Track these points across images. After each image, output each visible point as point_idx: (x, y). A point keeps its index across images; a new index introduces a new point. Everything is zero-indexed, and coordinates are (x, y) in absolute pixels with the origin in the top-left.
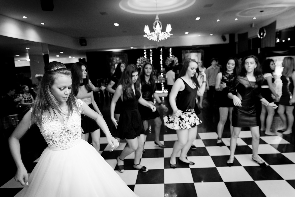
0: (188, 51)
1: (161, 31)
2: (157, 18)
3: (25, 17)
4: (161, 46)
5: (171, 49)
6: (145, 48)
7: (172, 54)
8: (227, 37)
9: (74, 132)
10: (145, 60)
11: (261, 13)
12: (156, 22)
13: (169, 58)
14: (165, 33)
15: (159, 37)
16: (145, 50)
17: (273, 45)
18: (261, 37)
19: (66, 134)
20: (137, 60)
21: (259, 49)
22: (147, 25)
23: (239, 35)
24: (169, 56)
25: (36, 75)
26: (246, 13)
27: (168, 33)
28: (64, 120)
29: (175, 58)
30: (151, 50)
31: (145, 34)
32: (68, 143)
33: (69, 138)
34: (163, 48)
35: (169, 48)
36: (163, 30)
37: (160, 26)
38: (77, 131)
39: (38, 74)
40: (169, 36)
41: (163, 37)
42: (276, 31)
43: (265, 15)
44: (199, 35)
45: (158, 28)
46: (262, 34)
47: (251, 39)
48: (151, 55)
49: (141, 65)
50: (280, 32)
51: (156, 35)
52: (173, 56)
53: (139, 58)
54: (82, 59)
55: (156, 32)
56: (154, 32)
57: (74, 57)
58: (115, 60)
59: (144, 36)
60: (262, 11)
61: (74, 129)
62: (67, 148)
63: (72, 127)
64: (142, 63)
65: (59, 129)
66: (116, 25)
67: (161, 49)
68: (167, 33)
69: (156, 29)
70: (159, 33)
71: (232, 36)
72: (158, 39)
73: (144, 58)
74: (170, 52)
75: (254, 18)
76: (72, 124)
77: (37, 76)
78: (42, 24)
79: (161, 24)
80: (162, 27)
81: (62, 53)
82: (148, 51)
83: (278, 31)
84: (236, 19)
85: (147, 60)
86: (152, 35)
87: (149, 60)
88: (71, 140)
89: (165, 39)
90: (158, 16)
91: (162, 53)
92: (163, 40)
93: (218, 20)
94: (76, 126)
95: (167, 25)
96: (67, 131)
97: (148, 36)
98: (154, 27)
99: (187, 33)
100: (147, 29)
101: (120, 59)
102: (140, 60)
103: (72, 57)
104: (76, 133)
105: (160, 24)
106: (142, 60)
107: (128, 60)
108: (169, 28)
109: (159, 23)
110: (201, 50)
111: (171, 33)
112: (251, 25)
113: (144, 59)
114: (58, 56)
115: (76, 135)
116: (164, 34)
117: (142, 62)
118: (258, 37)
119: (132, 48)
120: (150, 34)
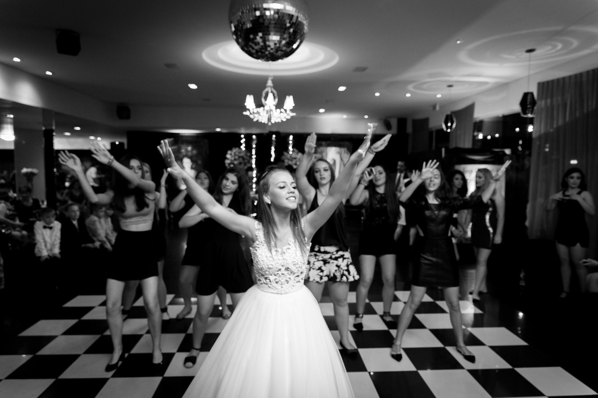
0: (323, 143)
1: (275, 108)
2: (270, 83)
3: (16, 60)
4: (274, 130)
5: (291, 137)
6: (243, 131)
7: (293, 147)
8: (394, 123)
9: (296, 271)
10: (242, 154)
11: (449, 88)
12: (267, 90)
13: (288, 153)
14: (282, 110)
15: (271, 117)
16: (242, 136)
17: (468, 144)
18: (447, 129)
19: (286, 273)
20: (226, 153)
21: (443, 150)
22: (250, 94)
23: (415, 122)
24: (287, 150)
25: (22, 169)
26: (425, 86)
27: (288, 112)
28: (284, 253)
29: (297, 153)
30: (254, 137)
31: (246, 109)
32: (286, 286)
33: (288, 280)
34: (277, 133)
35: (288, 135)
36: (280, 105)
37: (275, 98)
38: (301, 270)
39: (27, 167)
40: (289, 117)
41: (279, 117)
42: (474, 121)
43: (456, 92)
44: (345, 116)
45: (270, 102)
46: (449, 124)
47: (434, 130)
48: (254, 146)
49: (233, 164)
50: (481, 122)
51: (265, 112)
52: (295, 150)
53: (231, 149)
54: (117, 143)
55: (267, 108)
56: (262, 108)
57: (99, 139)
58: (183, 151)
59: (245, 113)
60: (450, 86)
61: (297, 268)
62: (283, 292)
63: (294, 265)
64: (235, 160)
65: (278, 265)
66: (193, 86)
67: (274, 136)
68: (286, 110)
69: (266, 102)
70: (271, 110)
71: (402, 122)
72: (269, 119)
73: (239, 151)
74: (291, 142)
75: (439, 96)
76: (294, 260)
77: (25, 170)
78: (49, 73)
79: (276, 95)
80: (277, 100)
81: (78, 128)
82: (248, 137)
83: (478, 120)
84: (408, 95)
85: (246, 155)
86: (258, 113)
87: (249, 154)
88: (291, 282)
89: (282, 121)
90: (272, 80)
91: (274, 143)
92: (278, 122)
93: (377, 94)
94: (300, 263)
95: (287, 97)
96: (287, 269)
97: (251, 114)
98: (263, 100)
99: (322, 111)
100: (250, 102)
101: (193, 149)
102: (233, 154)
103: (96, 137)
104: (299, 274)
105: (274, 95)
106: (237, 153)
107: (208, 152)
108: (289, 102)
109: (272, 92)
110: (347, 143)
111: (292, 112)
112: (434, 107)
113: (240, 153)
114: (68, 134)
115: (298, 276)
116: (281, 112)
117: (237, 157)
118: (443, 129)
119: (218, 130)
120: (255, 111)
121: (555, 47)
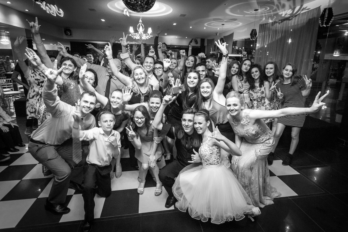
1: (143, 33)
2: (140, 21)
3: (9, 2)
8: (199, 41)
11: (222, 26)
12: (139, 24)
14: (147, 34)
22: (131, 26)
23: (208, 41)
26: (212, 24)
27: (149, 35)
31: (129, 33)
36: (145, 32)
40: (150, 37)
41: (145, 37)
42: (233, 41)
43: (225, 27)
44: (176, 37)
45: (141, 30)
51: (139, 35)
55: (139, 33)
56: (137, 33)
66: (103, 20)
70: (141, 34)
71: (203, 40)
75: (218, 29)
78: (27, 10)
79: (143, 27)
80: (144, 29)
81: (44, 39)
83: (235, 41)
84: (205, 28)
89: (147, 39)
92: (145, 40)
93: (191, 27)
95: (149, 28)
97: (132, 35)
98: (138, 29)
99: (166, 34)
100: (131, 30)
108: (150, 30)
109: (142, 25)
111: (151, 35)
112: (217, 34)
119: (116, 42)
120: (134, 34)
121: (266, 9)
